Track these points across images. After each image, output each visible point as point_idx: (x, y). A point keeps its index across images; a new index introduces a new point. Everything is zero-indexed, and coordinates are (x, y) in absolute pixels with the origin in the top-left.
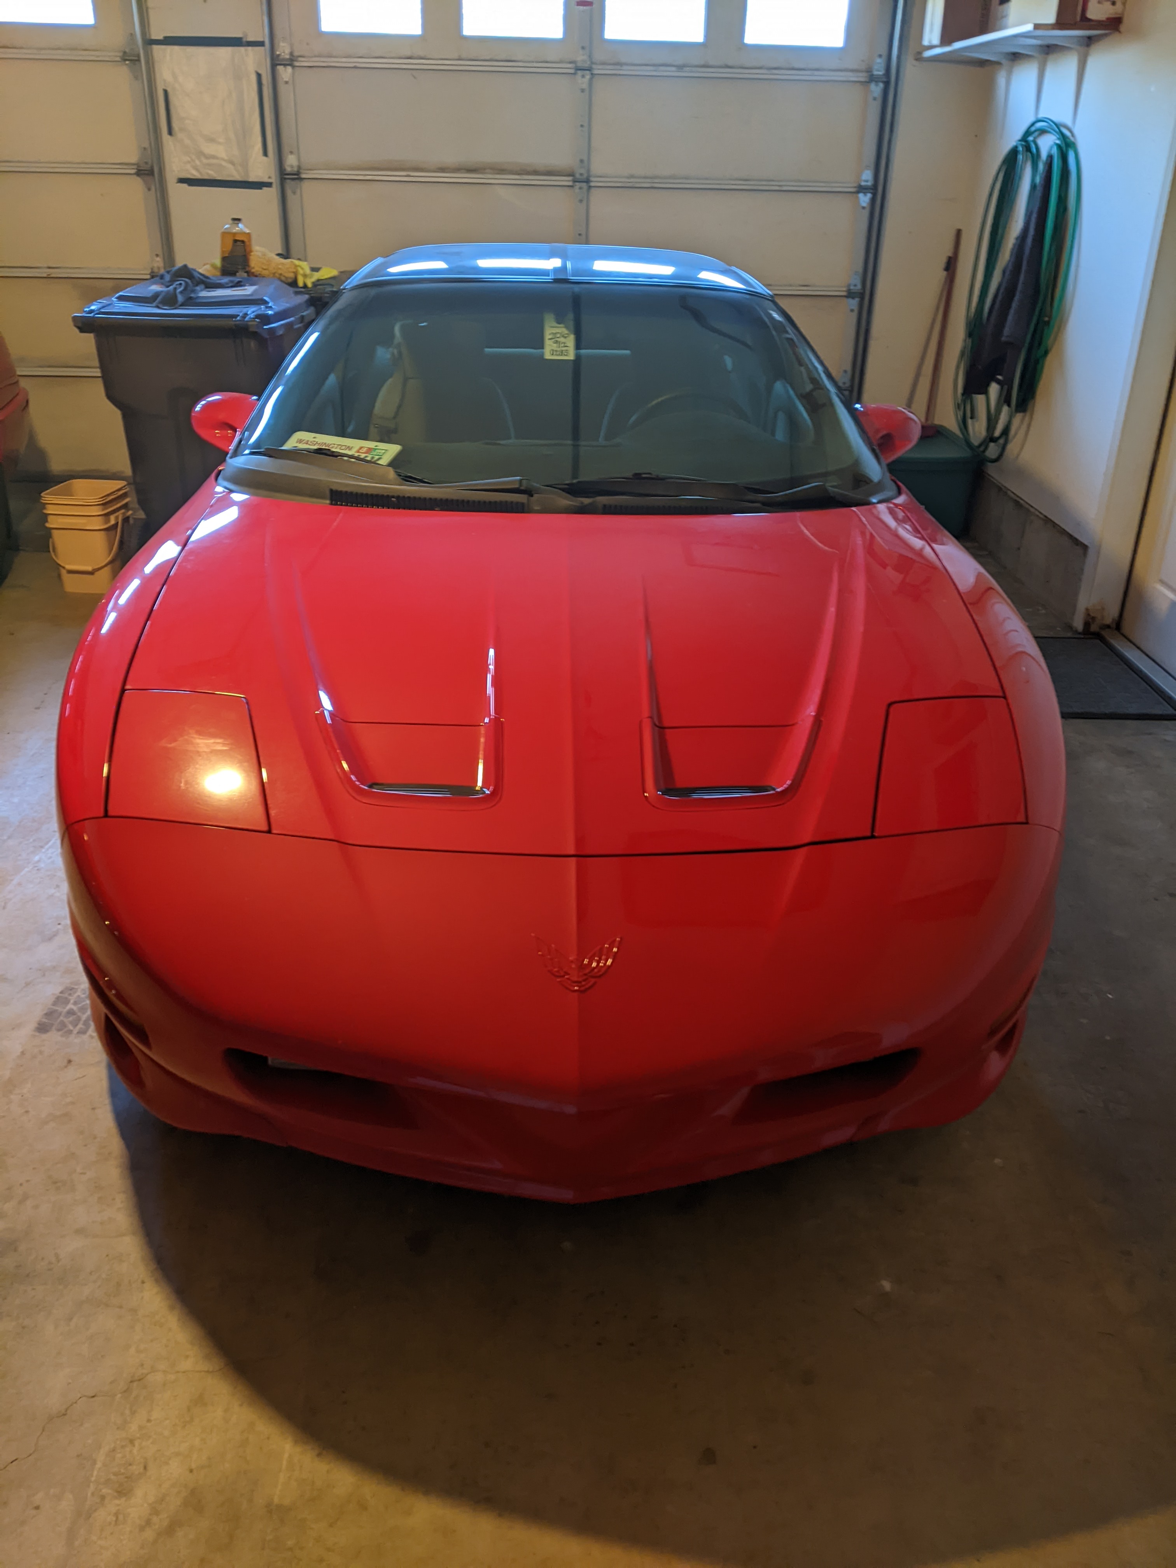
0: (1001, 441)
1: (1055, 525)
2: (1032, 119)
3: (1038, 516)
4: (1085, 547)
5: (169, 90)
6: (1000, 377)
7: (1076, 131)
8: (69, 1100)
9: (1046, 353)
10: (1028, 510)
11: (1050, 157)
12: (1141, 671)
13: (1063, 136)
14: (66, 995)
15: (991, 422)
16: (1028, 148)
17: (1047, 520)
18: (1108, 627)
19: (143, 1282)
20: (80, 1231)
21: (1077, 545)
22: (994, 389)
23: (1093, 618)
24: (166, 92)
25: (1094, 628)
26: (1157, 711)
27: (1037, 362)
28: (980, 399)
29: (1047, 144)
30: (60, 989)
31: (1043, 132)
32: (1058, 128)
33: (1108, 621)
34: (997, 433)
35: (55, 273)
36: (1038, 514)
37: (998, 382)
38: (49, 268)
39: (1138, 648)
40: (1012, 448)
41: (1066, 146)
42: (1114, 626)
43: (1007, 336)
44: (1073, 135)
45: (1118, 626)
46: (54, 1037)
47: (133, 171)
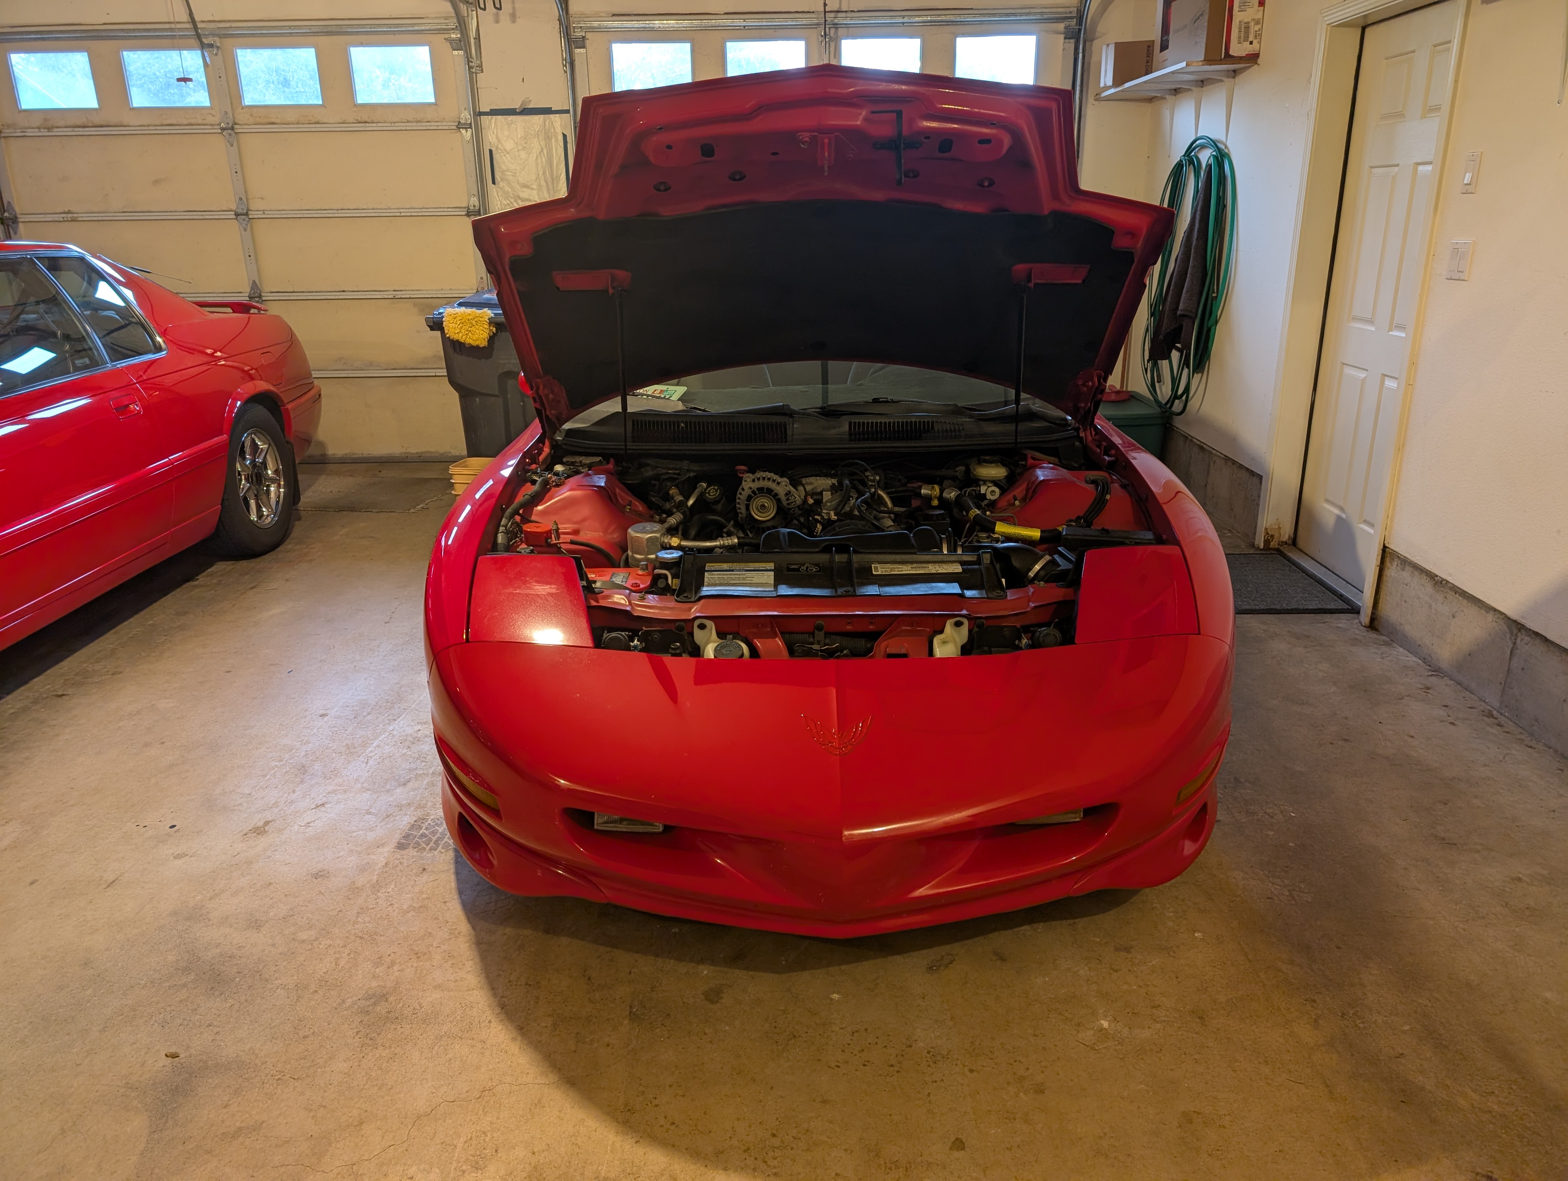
0: (1184, 398)
1: (1234, 462)
2: (1193, 138)
3: (1219, 456)
4: (1260, 478)
5: (493, 149)
6: (1178, 345)
7: (1228, 144)
8: (424, 896)
9: (1216, 322)
10: (1210, 453)
11: (1209, 166)
12: (1316, 576)
13: (1219, 149)
14: (420, 824)
15: (1175, 382)
16: (1191, 162)
17: (1227, 459)
18: (1286, 543)
19: (490, 1022)
20: (437, 987)
21: (1254, 476)
22: (1175, 355)
23: (1272, 536)
24: (491, 151)
25: (1273, 544)
26: (1332, 606)
27: (1209, 330)
28: (1164, 364)
29: (1205, 156)
30: (415, 819)
31: (1203, 147)
32: (1214, 144)
33: (1285, 538)
34: (1180, 392)
35: (399, 294)
36: (1218, 454)
37: (1178, 349)
38: (394, 291)
39: (1313, 559)
40: (1194, 404)
41: (1221, 157)
42: (1290, 542)
43: (1181, 310)
44: (1226, 147)
45: (1294, 542)
46: (411, 852)
47: (464, 213)
